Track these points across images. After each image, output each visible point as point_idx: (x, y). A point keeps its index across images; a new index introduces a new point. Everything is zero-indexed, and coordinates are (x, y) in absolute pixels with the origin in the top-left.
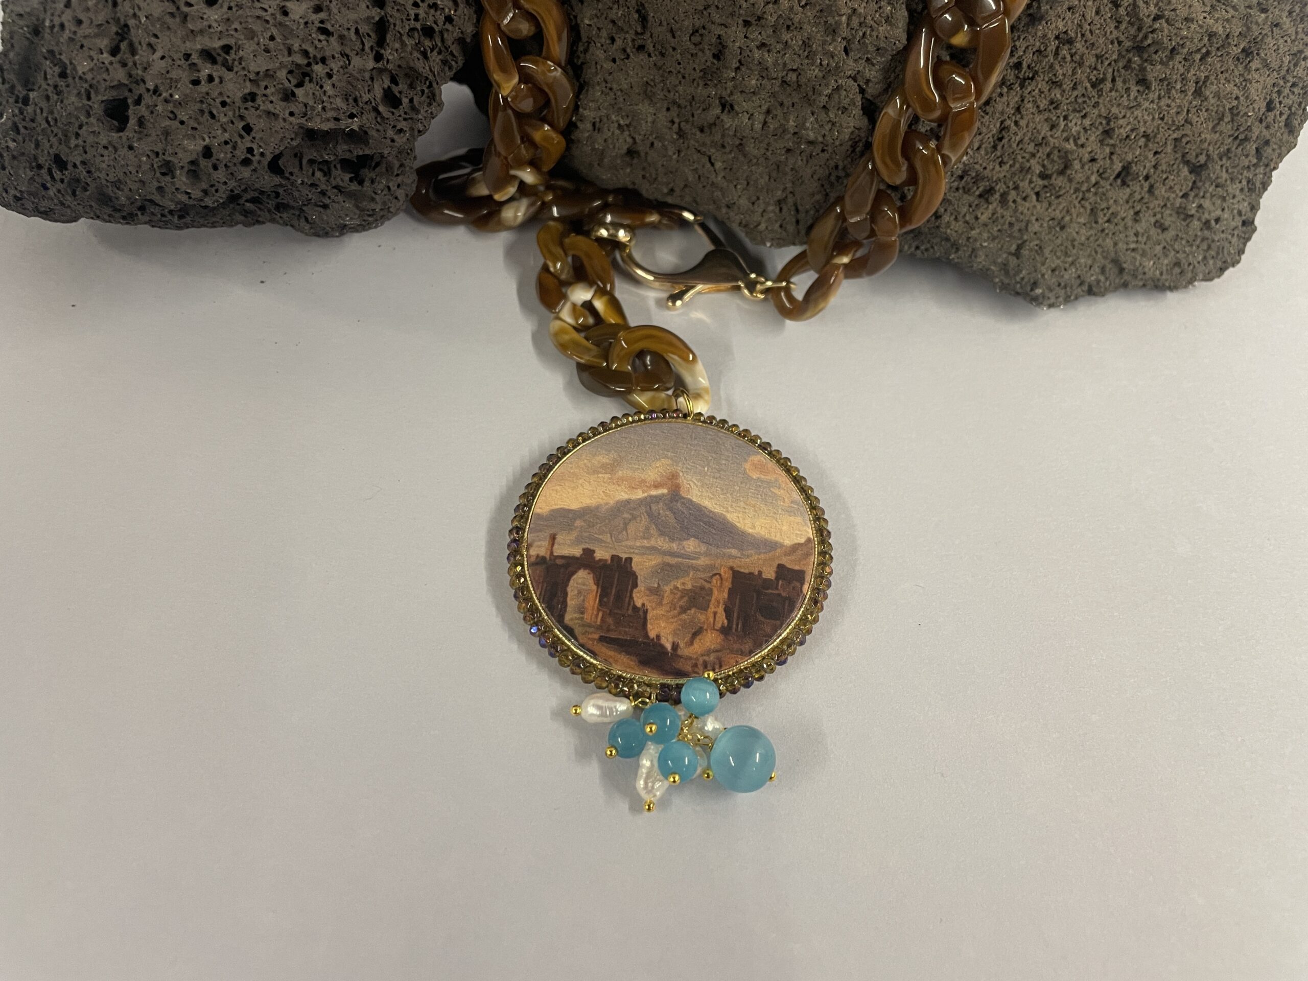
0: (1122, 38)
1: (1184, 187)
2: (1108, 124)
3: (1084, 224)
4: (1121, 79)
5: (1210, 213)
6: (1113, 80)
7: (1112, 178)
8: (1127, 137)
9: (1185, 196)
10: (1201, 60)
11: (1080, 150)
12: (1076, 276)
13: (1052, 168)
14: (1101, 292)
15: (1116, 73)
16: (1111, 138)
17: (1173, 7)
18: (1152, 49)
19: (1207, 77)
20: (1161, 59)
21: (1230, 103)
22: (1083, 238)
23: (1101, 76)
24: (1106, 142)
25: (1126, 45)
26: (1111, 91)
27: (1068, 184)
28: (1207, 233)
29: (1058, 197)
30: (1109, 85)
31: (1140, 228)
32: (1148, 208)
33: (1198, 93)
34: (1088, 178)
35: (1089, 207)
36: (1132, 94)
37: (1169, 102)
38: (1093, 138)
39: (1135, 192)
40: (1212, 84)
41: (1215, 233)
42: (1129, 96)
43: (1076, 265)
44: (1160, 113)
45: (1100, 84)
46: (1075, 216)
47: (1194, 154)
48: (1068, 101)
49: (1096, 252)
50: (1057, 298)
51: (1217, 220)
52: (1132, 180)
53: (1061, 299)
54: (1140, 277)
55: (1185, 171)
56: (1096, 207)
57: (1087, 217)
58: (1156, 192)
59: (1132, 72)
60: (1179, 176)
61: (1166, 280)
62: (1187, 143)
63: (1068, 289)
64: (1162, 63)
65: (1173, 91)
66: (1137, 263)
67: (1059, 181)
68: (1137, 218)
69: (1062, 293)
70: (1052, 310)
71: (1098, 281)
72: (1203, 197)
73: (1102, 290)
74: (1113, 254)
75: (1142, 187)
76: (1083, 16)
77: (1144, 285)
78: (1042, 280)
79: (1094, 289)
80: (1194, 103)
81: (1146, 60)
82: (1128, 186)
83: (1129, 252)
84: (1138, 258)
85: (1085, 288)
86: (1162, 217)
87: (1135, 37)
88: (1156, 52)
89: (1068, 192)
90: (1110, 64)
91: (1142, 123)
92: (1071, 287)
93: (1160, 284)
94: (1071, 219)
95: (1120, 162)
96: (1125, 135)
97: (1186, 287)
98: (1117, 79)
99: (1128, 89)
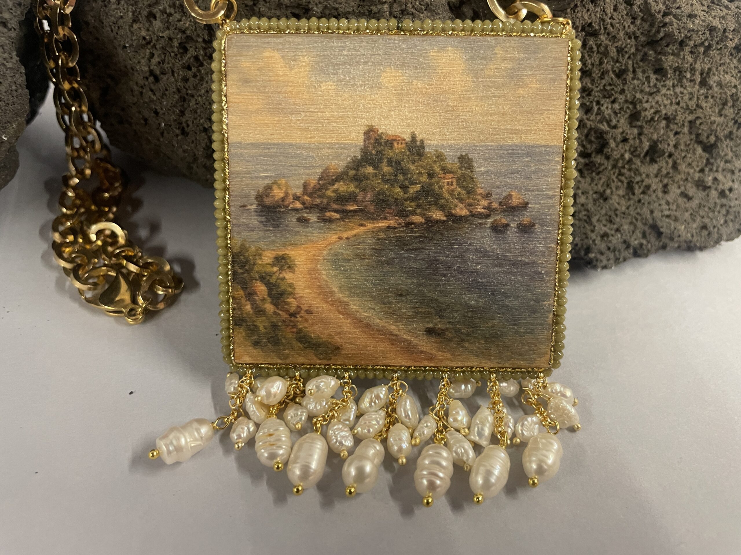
0: (638, 33)
1: (700, 164)
2: (635, 107)
3: (623, 196)
4: (641, 70)
5: (723, 184)
6: (634, 71)
7: (642, 155)
8: (652, 119)
9: (702, 171)
10: (704, 53)
11: (614, 130)
12: (622, 240)
13: (590, 148)
14: (644, 254)
15: (635, 65)
16: (638, 120)
17: (678, 5)
18: (664, 42)
19: (710, 69)
20: (673, 50)
21: (730, 91)
22: (624, 208)
23: (623, 68)
24: (634, 124)
25: (642, 39)
26: (633, 79)
27: (606, 162)
28: (724, 201)
29: (598, 173)
30: (631, 75)
31: (670, 197)
32: (674, 181)
33: (703, 83)
34: (622, 155)
35: (626, 181)
36: (652, 81)
37: (682, 89)
38: (622, 121)
39: (662, 167)
40: (714, 74)
41: (730, 200)
42: (649, 82)
43: (620, 231)
44: (676, 98)
45: (622, 75)
46: (614, 189)
47: (706, 134)
48: (598, 89)
49: (637, 220)
50: (608, 260)
51: (731, 190)
52: (659, 157)
53: (612, 262)
54: (676, 239)
55: (699, 150)
56: (631, 181)
57: (624, 190)
58: (679, 168)
59: (649, 64)
60: (694, 154)
61: (697, 240)
62: (700, 124)
63: (617, 253)
64: (673, 54)
65: (684, 80)
66: (672, 227)
67: (598, 159)
68: (666, 190)
69: (612, 256)
70: (605, 271)
71: (641, 245)
72: (717, 171)
73: (645, 252)
74: (651, 222)
75: (667, 163)
76: (604, 11)
77: (679, 247)
78: (594, 246)
79: (638, 252)
80: (702, 91)
81: (660, 53)
82: (656, 162)
83: (664, 218)
84: (673, 223)
85: (631, 251)
86: (686, 189)
87: (649, 31)
88: (667, 46)
89: (606, 168)
90: (629, 58)
91: (662, 107)
92: (619, 251)
93: (692, 245)
94: (612, 192)
95: (648, 141)
96: (649, 117)
97: (714, 246)
98: (637, 70)
99: (648, 78)
